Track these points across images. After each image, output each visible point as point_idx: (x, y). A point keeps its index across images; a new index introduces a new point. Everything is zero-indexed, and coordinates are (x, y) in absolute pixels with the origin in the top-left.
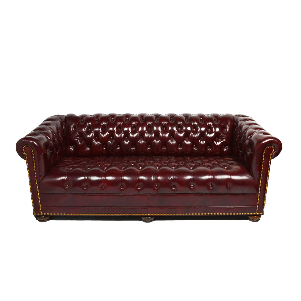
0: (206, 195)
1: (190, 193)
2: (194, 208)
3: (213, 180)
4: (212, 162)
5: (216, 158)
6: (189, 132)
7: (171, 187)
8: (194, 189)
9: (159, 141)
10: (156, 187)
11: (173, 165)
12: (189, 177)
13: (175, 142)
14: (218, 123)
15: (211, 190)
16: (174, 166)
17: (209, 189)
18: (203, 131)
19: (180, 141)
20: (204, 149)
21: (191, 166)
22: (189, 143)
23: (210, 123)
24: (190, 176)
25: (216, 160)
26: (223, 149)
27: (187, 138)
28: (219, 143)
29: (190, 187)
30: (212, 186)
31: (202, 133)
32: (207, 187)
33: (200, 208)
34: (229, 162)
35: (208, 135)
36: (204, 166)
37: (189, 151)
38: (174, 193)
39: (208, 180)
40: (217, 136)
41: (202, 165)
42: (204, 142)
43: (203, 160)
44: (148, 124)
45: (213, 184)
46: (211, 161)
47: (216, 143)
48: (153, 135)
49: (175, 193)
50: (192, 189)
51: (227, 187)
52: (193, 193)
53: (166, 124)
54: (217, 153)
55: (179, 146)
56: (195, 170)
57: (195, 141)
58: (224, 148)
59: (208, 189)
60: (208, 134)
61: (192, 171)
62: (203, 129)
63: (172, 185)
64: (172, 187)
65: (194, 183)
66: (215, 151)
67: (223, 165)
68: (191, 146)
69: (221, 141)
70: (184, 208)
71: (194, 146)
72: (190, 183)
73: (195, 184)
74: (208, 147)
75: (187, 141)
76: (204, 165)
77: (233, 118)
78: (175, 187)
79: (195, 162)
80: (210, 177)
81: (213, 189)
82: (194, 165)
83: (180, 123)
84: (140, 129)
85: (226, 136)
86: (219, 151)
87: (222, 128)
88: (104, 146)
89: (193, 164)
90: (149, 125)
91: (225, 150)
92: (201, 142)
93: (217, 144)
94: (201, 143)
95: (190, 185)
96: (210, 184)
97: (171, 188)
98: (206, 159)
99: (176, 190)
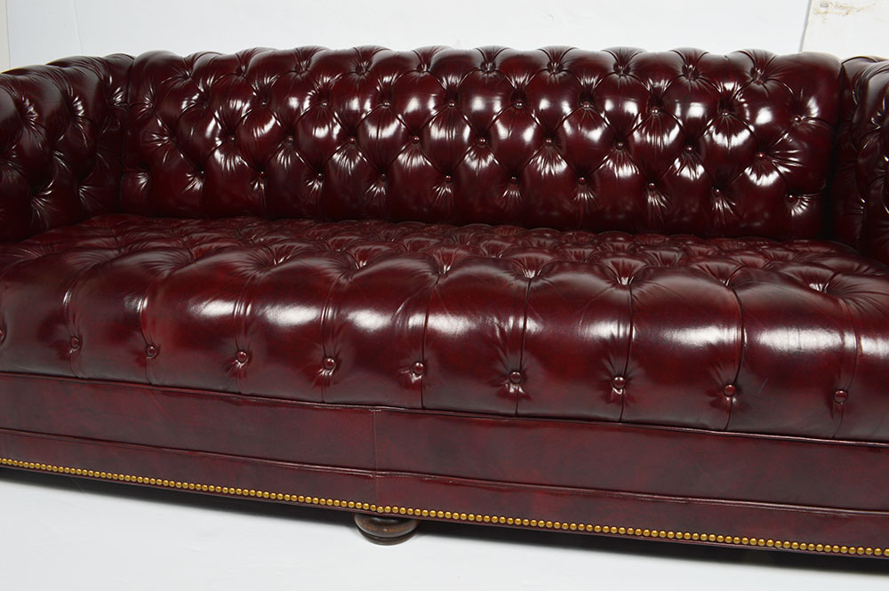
0: (699, 434)
1: (607, 421)
2: (625, 498)
3: (747, 356)
4: (739, 258)
5: (752, 243)
6: (630, 119)
7: (497, 381)
8: (631, 399)
9: (490, 158)
10: (417, 371)
11: (529, 259)
12: (606, 329)
13: (564, 165)
14: (769, 84)
15: (730, 409)
16: (532, 265)
17: (717, 405)
18: (695, 121)
19: (584, 160)
20: (697, 205)
21: (625, 272)
22: (626, 171)
23: (729, 86)
24: (612, 320)
25: (755, 249)
26: (788, 205)
27: (619, 148)
28: (768, 180)
29: (607, 386)
30: (737, 391)
31: (693, 130)
32: (711, 394)
33: (656, 501)
34: (831, 262)
35: (720, 139)
36: (695, 274)
37: (628, 208)
38: (514, 412)
39: (716, 353)
40: (764, 147)
41: (686, 266)
42: (701, 169)
43: (693, 248)
44: (444, 85)
45: (746, 379)
46: (732, 252)
47: (753, 178)
48: (467, 131)
49: (521, 411)
50: (621, 401)
51: (830, 399)
52: (624, 418)
53: (527, 83)
54: (758, 224)
55: (582, 183)
56: (642, 294)
57: (654, 165)
58: (793, 202)
59: (713, 405)
60: (720, 135)
61: (624, 294)
62: (697, 110)
63: (500, 367)
64: (505, 376)
65: (632, 365)
66: (745, 216)
67: (801, 274)
68: (636, 187)
69: (782, 169)
70: (572, 494)
71: (651, 189)
72: (607, 363)
73: (636, 371)
74: (717, 195)
75: (620, 163)
76: (695, 266)
77: (839, 69)
78: (523, 380)
79: (649, 252)
80: (729, 335)
81: (743, 407)
82: (639, 264)
83: (588, 81)
84: (413, 105)
85: (805, 145)
86: (766, 215)
87: (788, 109)
88: (263, 177)
89: (634, 262)
90: (451, 87)
91: (798, 210)
92: (681, 168)
93: (759, 183)
94: (686, 172)
95: (609, 374)
96: (726, 374)
97: (495, 384)
98: (708, 245)
99: (526, 397)
